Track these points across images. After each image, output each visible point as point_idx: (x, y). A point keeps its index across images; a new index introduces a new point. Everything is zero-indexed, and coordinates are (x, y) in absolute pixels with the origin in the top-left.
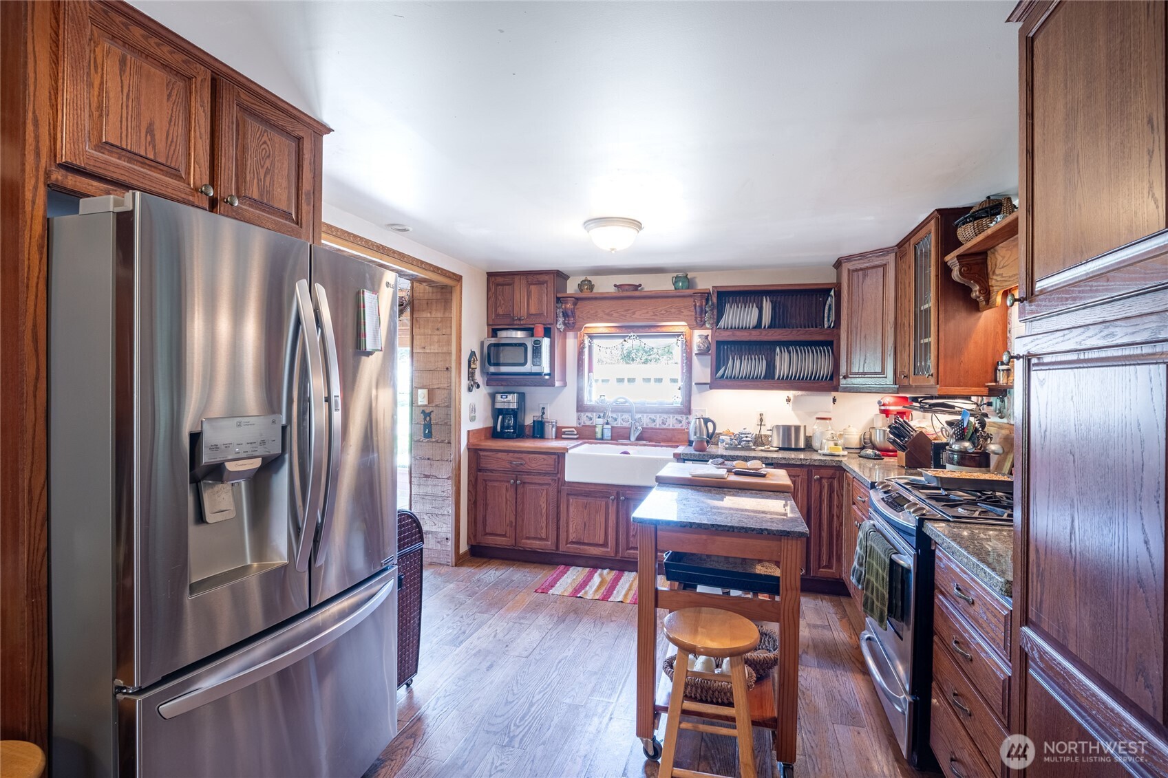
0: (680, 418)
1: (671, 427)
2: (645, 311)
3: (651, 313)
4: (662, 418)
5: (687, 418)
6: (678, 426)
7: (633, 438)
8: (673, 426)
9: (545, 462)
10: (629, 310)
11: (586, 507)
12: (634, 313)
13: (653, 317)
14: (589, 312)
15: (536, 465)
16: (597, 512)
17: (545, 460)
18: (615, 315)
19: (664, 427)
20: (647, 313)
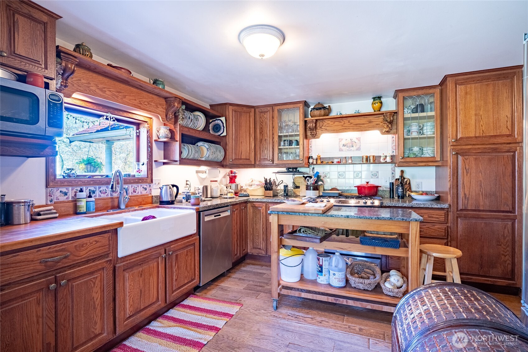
0: (145, 187)
1: (140, 194)
2: (134, 98)
3: (138, 101)
4: (133, 187)
5: (150, 186)
6: (144, 192)
7: (123, 207)
8: (141, 193)
9: (98, 244)
10: (120, 92)
11: (141, 275)
12: (125, 97)
13: (140, 105)
14: (80, 80)
15: (85, 252)
16: (150, 275)
17: (97, 242)
18: (108, 92)
19: (135, 194)
20: (135, 100)
